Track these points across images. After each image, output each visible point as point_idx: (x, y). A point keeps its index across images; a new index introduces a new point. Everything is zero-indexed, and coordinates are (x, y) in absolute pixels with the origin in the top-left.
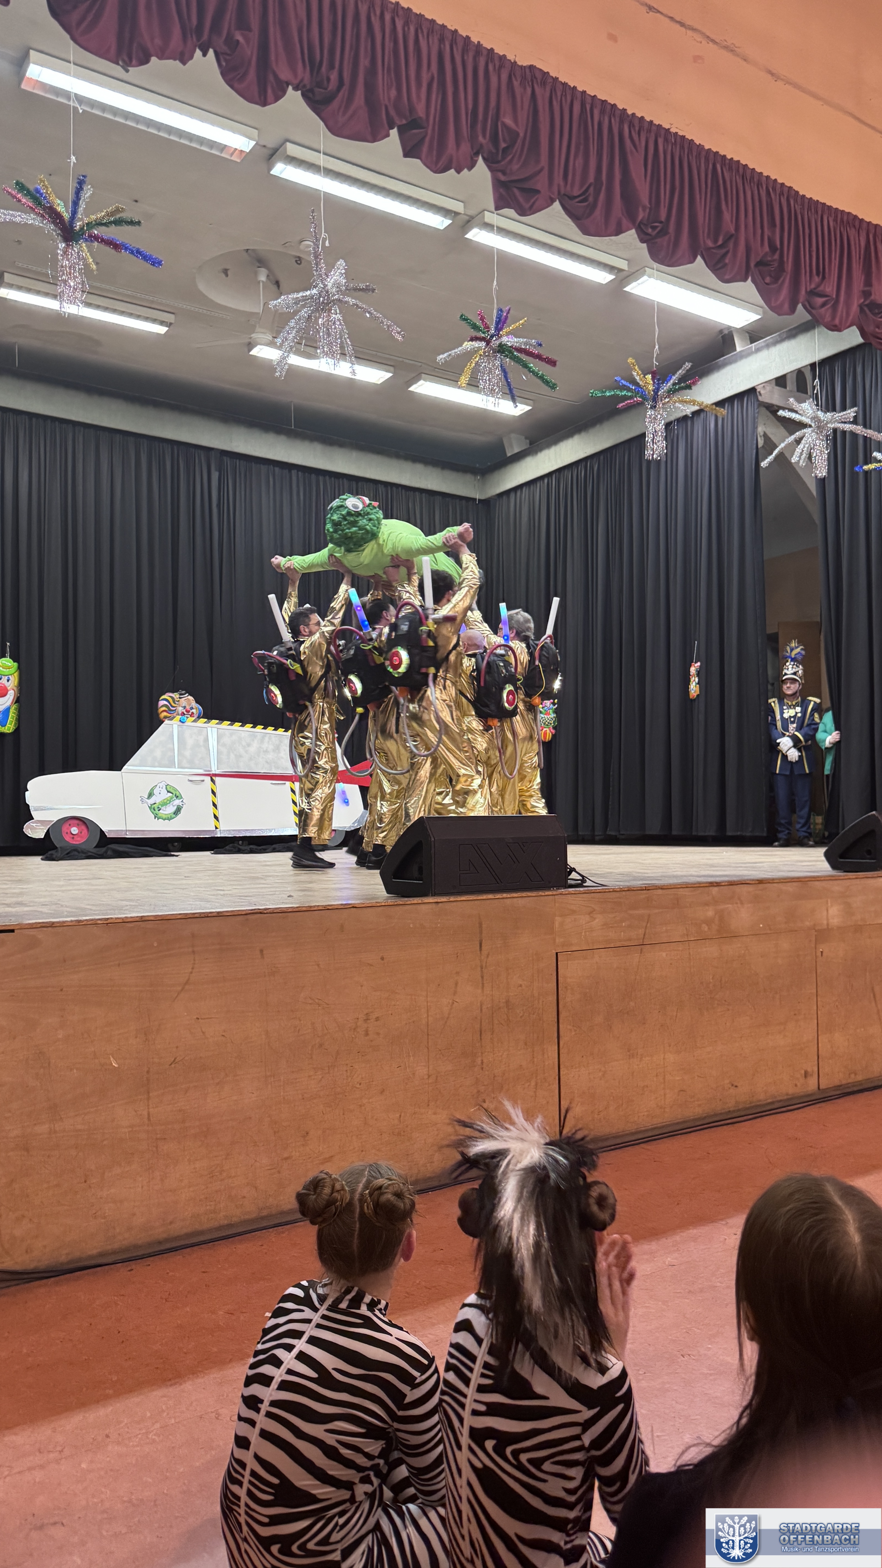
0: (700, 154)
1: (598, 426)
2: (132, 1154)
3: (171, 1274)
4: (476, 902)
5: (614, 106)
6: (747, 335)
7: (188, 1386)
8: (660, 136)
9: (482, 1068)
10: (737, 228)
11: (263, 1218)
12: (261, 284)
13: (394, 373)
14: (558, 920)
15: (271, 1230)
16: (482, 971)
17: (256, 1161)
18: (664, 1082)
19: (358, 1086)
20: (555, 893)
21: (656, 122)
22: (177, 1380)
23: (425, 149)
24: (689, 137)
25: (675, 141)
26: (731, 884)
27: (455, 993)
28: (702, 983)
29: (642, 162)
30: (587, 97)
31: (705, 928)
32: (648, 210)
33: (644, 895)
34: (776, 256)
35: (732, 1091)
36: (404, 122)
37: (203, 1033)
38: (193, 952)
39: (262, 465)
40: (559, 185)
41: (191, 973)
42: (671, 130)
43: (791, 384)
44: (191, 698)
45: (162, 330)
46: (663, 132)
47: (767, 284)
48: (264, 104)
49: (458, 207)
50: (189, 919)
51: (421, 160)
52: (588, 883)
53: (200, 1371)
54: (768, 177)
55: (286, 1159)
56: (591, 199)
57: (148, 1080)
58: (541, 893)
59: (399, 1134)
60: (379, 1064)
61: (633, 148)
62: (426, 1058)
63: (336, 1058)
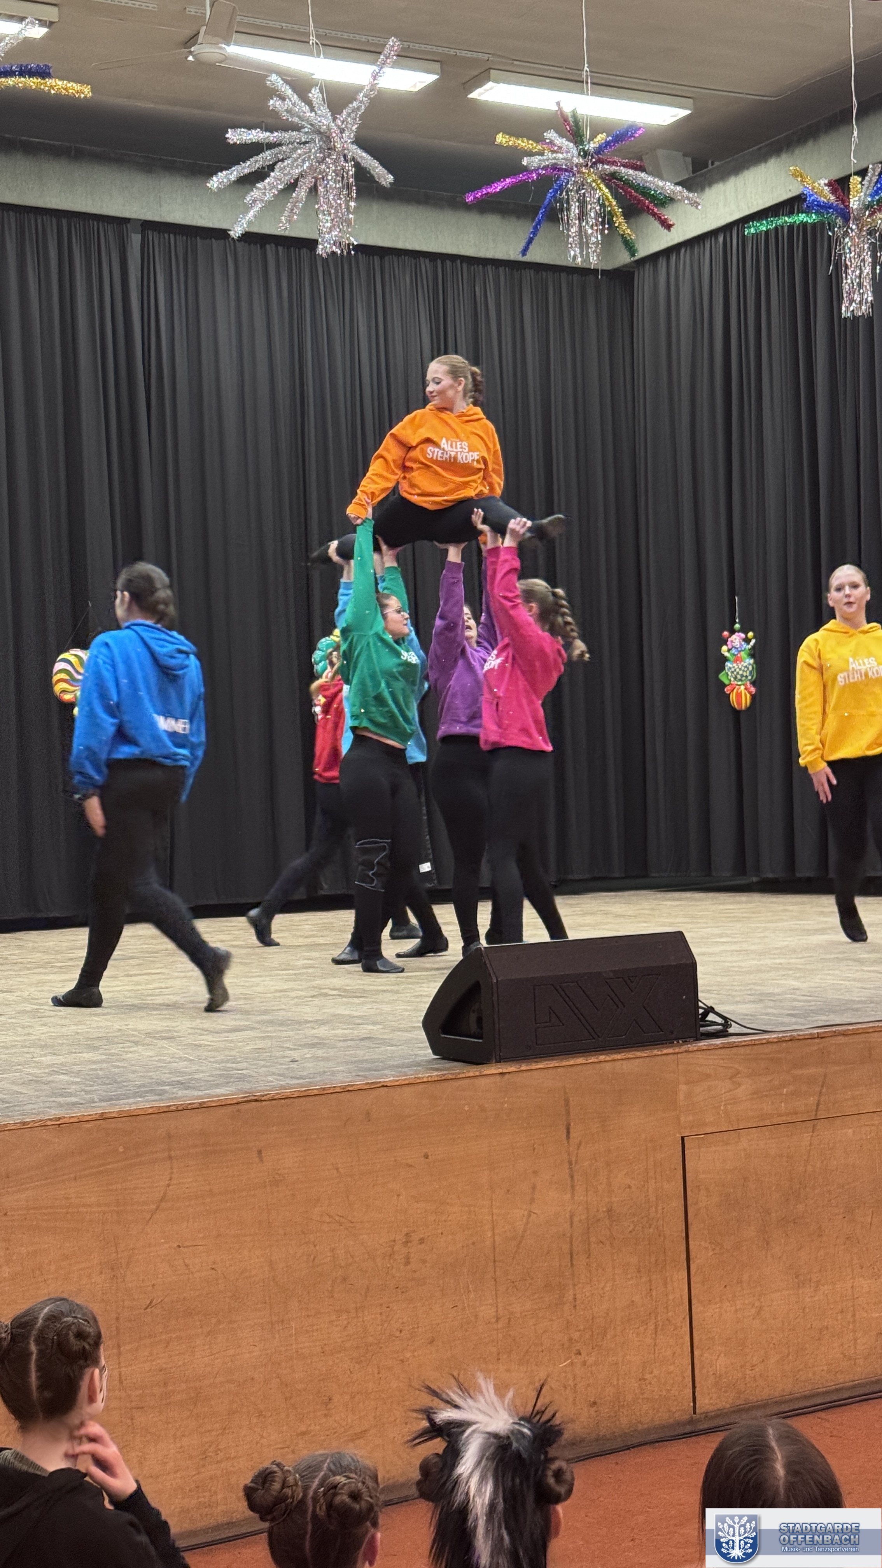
4: (560, 1069)
9: (575, 1306)
13: (443, 73)
14: (683, 1088)
16: (571, 1168)
17: (262, 1437)
18: (855, 1321)
19: (398, 1334)
20: (677, 1050)
27: (532, 1200)
33: (815, 1045)
37: (187, 1266)
38: (170, 1158)
41: (169, 1185)
45: (38, 32)
50: (163, 1114)
52: (736, 1029)
55: (304, 1433)
57: (118, 1329)
58: (656, 1052)
60: (427, 1303)
62: (494, 1293)
63: (366, 1296)
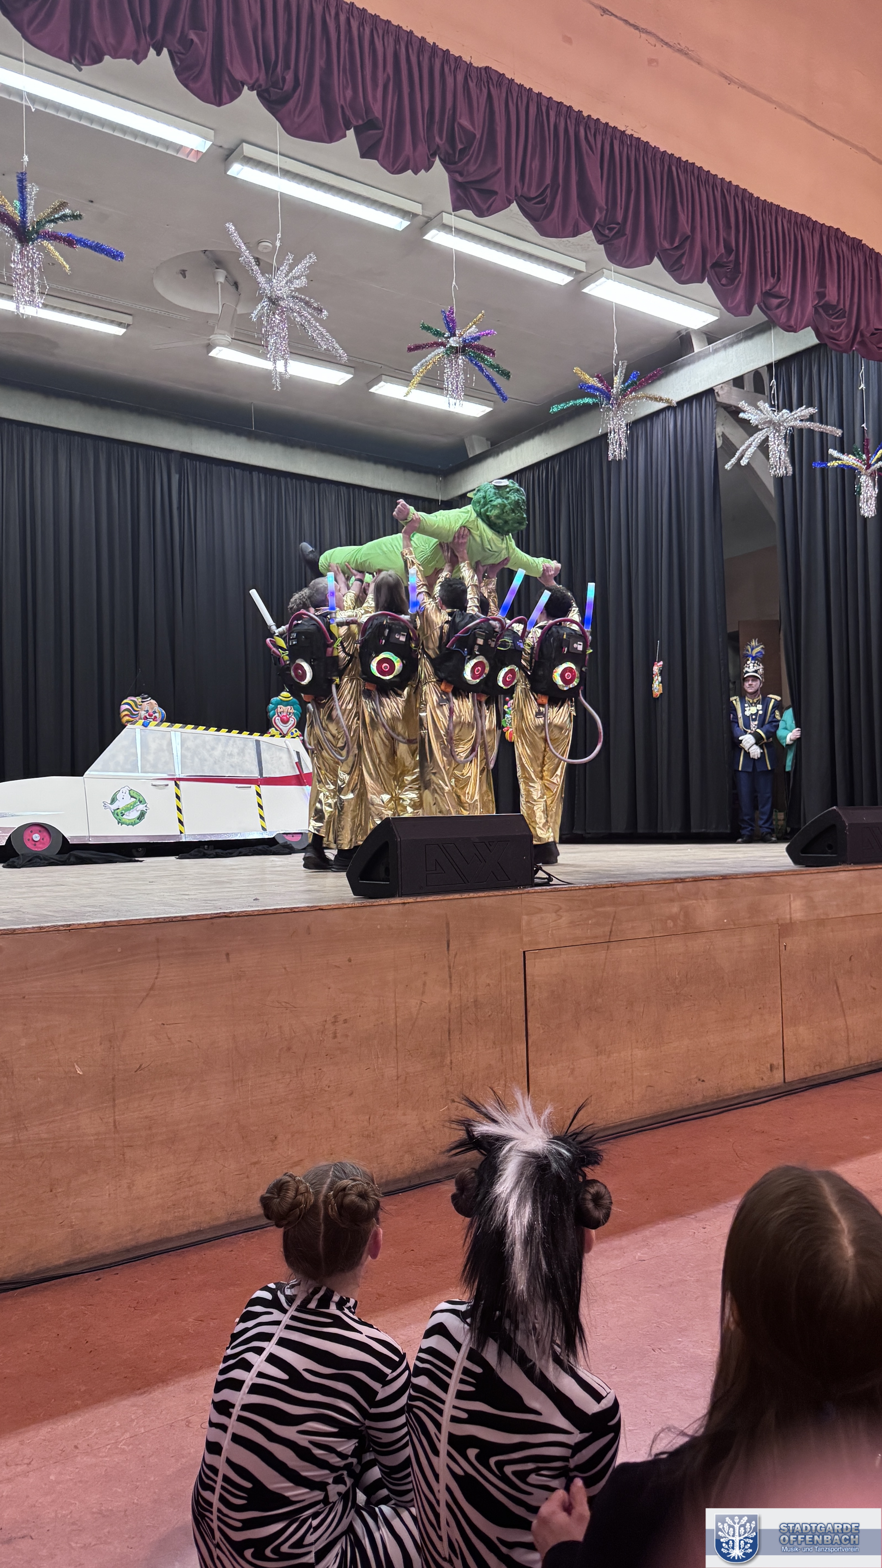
0: (655, 156)
1: (558, 427)
2: (99, 1162)
3: (139, 1282)
4: (443, 902)
5: (570, 108)
6: (705, 336)
7: (157, 1394)
8: (616, 139)
9: (451, 1069)
10: (693, 229)
11: (232, 1223)
12: (220, 285)
13: (355, 374)
14: (525, 918)
15: (241, 1235)
16: (450, 971)
17: (224, 1166)
18: (632, 1078)
19: (327, 1089)
20: (521, 891)
21: (612, 124)
22: (146, 1389)
23: (382, 150)
24: (644, 139)
25: (631, 143)
26: (695, 880)
27: (423, 993)
28: (668, 979)
29: (598, 164)
30: (542, 98)
31: (670, 924)
32: (605, 212)
33: (610, 892)
34: (732, 257)
35: (699, 1085)
36: (361, 122)
37: (169, 1039)
38: (158, 957)
39: (222, 467)
40: (515, 187)
41: (156, 978)
42: (627, 132)
43: (749, 384)
44: (152, 701)
45: (120, 331)
46: (618, 135)
47: (723, 285)
48: (220, 104)
49: (417, 208)
50: (153, 925)
51: (378, 161)
52: (555, 881)
53: (170, 1379)
54: (722, 179)
55: (255, 1163)
56: (548, 200)
57: (113, 1087)
58: (507, 892)
59: (368, 1136)
60: (348, 1066)
61: (589, 149)
62: (395, 1059)
63: (304, 1061)
